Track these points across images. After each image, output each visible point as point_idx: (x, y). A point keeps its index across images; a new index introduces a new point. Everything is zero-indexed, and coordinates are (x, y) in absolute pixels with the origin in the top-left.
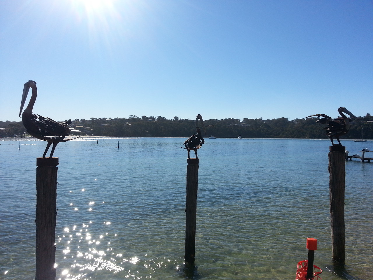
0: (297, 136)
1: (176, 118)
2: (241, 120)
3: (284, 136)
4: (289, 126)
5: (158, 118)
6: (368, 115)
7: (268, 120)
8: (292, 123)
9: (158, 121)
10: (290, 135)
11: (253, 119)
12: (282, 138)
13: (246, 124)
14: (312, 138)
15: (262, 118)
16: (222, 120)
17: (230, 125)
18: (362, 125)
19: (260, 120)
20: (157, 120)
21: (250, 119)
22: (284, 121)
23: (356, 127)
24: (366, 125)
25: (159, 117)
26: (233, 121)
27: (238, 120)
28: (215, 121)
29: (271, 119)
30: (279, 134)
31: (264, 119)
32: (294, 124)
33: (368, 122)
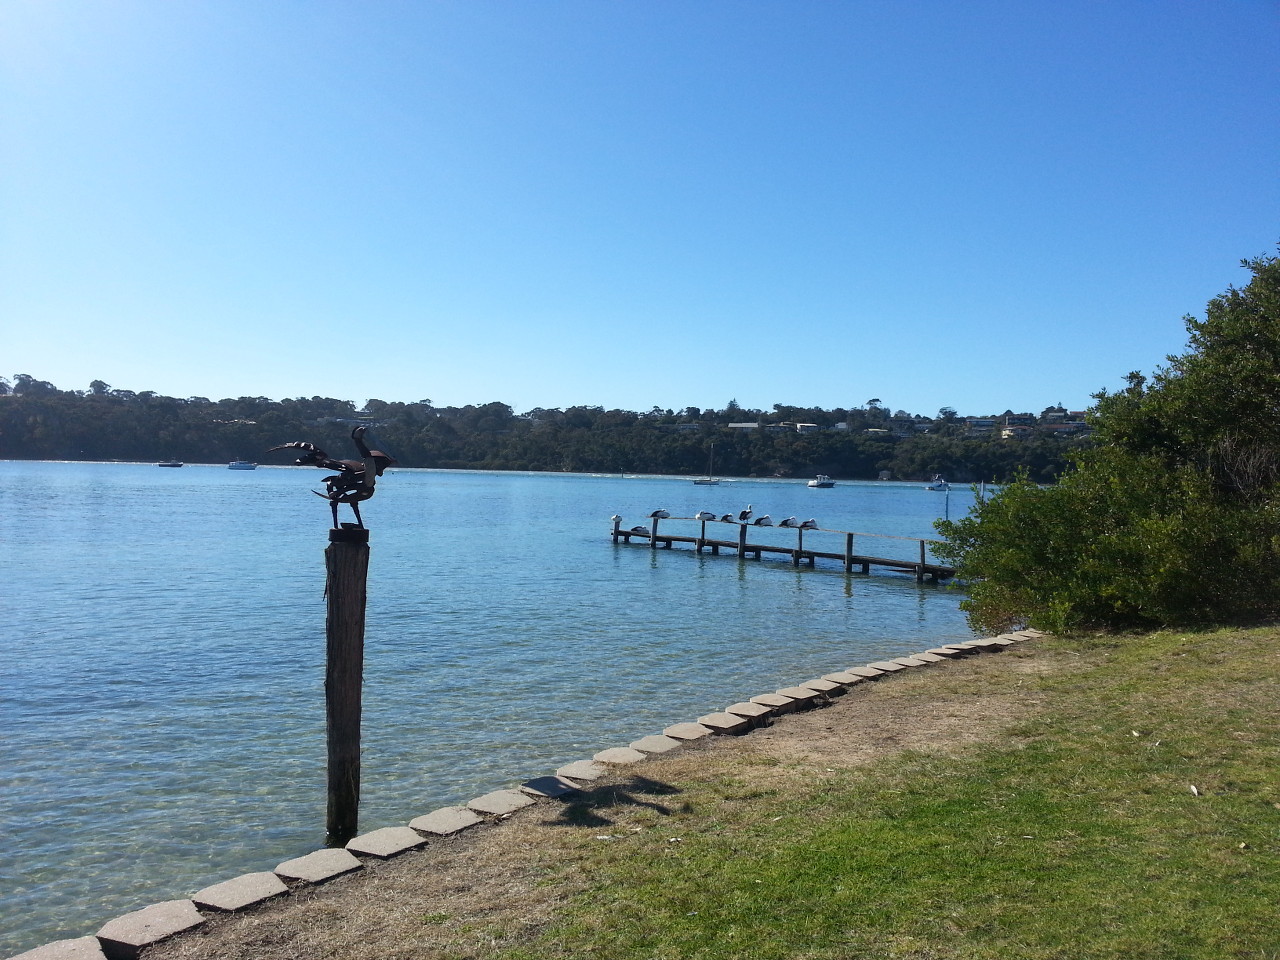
0: (536, 463)
1: (98, 386)
2: (360, 406)
3: (497, 462)
4: (516, 432)
5: (17, 382)
6: (733, 406)
7: (449, 408)
8: (524, 422)
9: (19, 395)
10: (515, 460)
11: (401, 404)
12: (489, 469)
13: (375, 421)
14: (580, 471)
15: (430, 401)
16: (287, 400)
17: (319, 419)
18: (714, 433)
19: (423, 407)
20: (16, 390)
21: (389, 402)
22: (497, 413)
23: (700, 441)
24: (726, 435)
25: (25, 382)
26: (330, 406)
27: (347, 407)
28: (259, 405)
29: (460, 405)
30: (482, 457)
31: (435, 405)
32: (529, 423)
33: (731, 425)
